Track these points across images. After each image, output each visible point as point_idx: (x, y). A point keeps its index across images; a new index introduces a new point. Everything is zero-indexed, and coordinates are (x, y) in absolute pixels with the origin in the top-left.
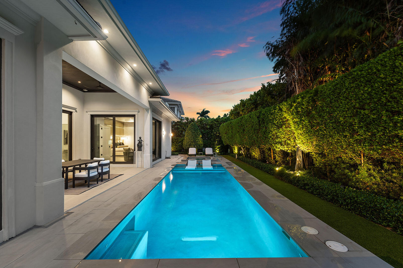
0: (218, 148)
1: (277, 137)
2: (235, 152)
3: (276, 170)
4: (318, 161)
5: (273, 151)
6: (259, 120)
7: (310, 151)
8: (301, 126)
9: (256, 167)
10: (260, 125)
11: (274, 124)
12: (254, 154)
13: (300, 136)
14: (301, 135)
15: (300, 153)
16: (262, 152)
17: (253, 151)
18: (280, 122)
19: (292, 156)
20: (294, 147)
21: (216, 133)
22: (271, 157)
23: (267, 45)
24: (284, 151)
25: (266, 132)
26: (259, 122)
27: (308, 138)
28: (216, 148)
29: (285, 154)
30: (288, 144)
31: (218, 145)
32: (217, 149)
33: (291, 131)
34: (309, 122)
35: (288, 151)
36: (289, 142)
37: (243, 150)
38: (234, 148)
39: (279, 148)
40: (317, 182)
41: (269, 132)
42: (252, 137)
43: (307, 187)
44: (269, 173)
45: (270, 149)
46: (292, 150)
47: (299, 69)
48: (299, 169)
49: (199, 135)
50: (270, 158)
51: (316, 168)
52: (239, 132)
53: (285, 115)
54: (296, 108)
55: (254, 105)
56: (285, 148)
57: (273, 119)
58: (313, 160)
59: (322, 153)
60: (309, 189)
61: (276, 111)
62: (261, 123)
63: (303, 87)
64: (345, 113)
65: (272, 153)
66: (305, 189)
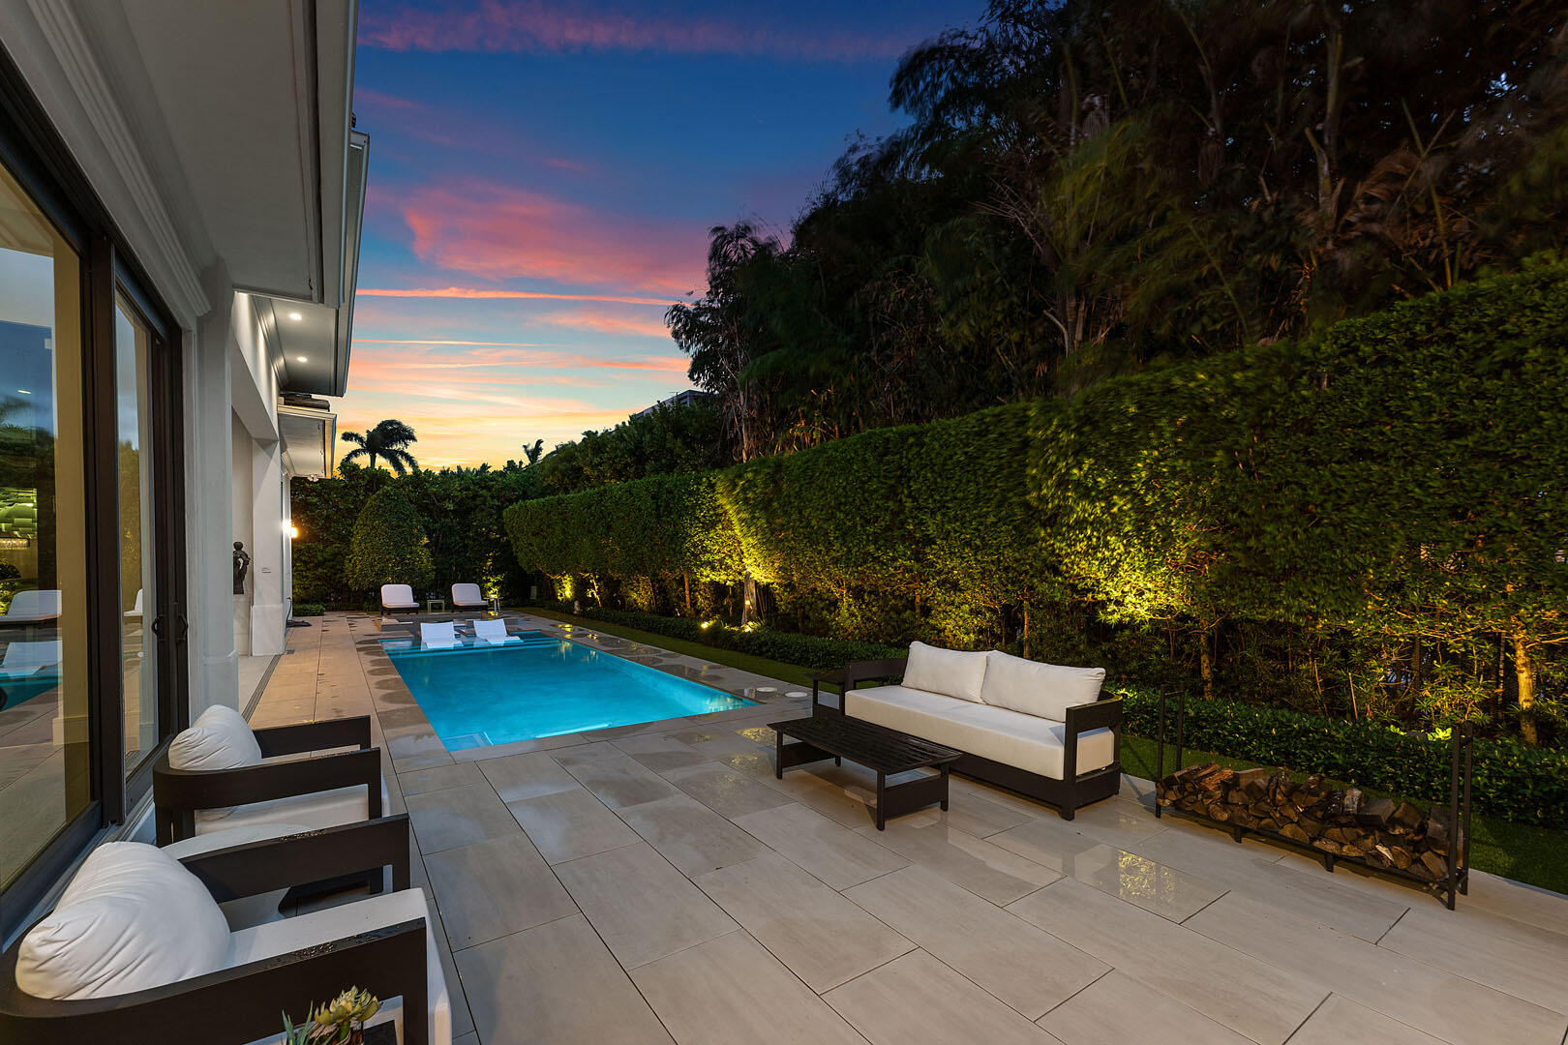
0: (495, 584)
1: (705, 551)
2: (561, 595)
3: (702, 629)
4: (783, 600)
5: (690, 585)
6: (657, 503)
7: (769, 580)
8: (753, 529)
9: (648, 631)
10: (659, 517)
11: (698, 518)
12: (635, 596)
13: (752, 550)
14: (753, 547)
15: (752, 587)
16: (660, 590)
17: (632, 590)
18: (711, 516)
19: (734, 595)
20: (740, 573)
21: (489, 532)
22: (685, 602)
23: (674, 313)
24: (718, 583)
25: (677, 538)
26: (658, 508)
27: (765, 553)
28: (489, 584)
29: (719, 589)
30: (728, 567)
31: (494, 572)
32: (490, 589)
33: (734, 537)
34: (768, 522)
35: (728, 583)
36: (729, 561)
37: (596, 587)
38: (560, 582)
39: (707, 576)
40: (781, 637)
41: (684, 538)
42: (635, 550)
43: (764, 649)
44: (686, 639)
45: (681, 582)
46: (735, 581)
47: (749, 392)
48: (750, 619)
49: (419, 538)
50: (682, 604)
51: (782, 614)
52: (591, 532)
53: (722, 501)
54: (744, 490)
55: (634, 455)
56: (721, 577)
57: (694, 507)
58: (775, 599)
59: (790, 584)
60: (768, 651)
61: (702, 488)
62: (664, 511)
63: (757, 436)
64: (819, 512)
65: (687, 592)
66: (761, 654)
